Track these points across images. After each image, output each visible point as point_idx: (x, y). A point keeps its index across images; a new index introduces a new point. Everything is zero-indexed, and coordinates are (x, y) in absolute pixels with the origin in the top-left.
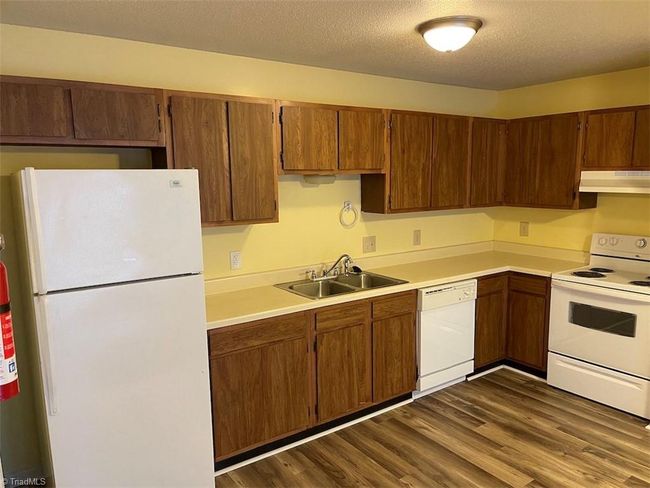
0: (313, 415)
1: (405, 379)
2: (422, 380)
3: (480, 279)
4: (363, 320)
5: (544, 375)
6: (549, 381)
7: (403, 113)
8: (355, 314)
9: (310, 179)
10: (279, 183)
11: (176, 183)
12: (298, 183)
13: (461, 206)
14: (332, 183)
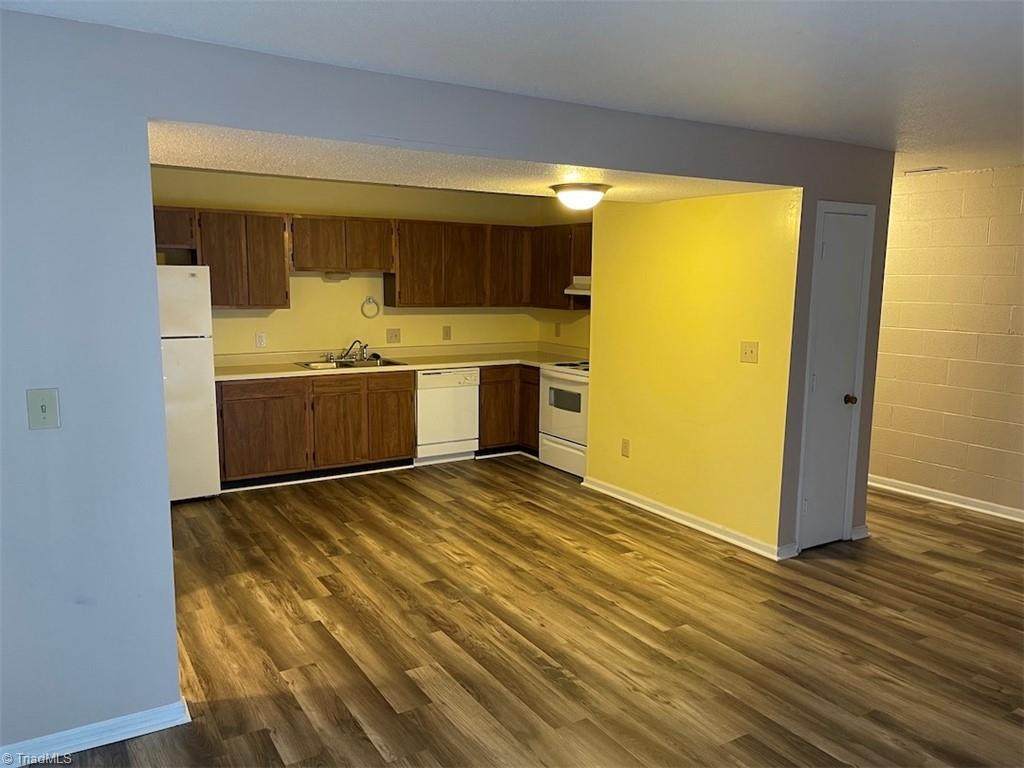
0: (311, 461)
1: (403, 445)
2: (419, 448)
3: (482, 369)
4: (359, 390)
5: (536, 454)
6: (541, 459)
7: (411, 223)
8: (351, 385)
9: (330, 275)
10: (291, 278)
11: (193, 275)
12: (320, 279)
13: (480, 305)
14: (347, 278)
